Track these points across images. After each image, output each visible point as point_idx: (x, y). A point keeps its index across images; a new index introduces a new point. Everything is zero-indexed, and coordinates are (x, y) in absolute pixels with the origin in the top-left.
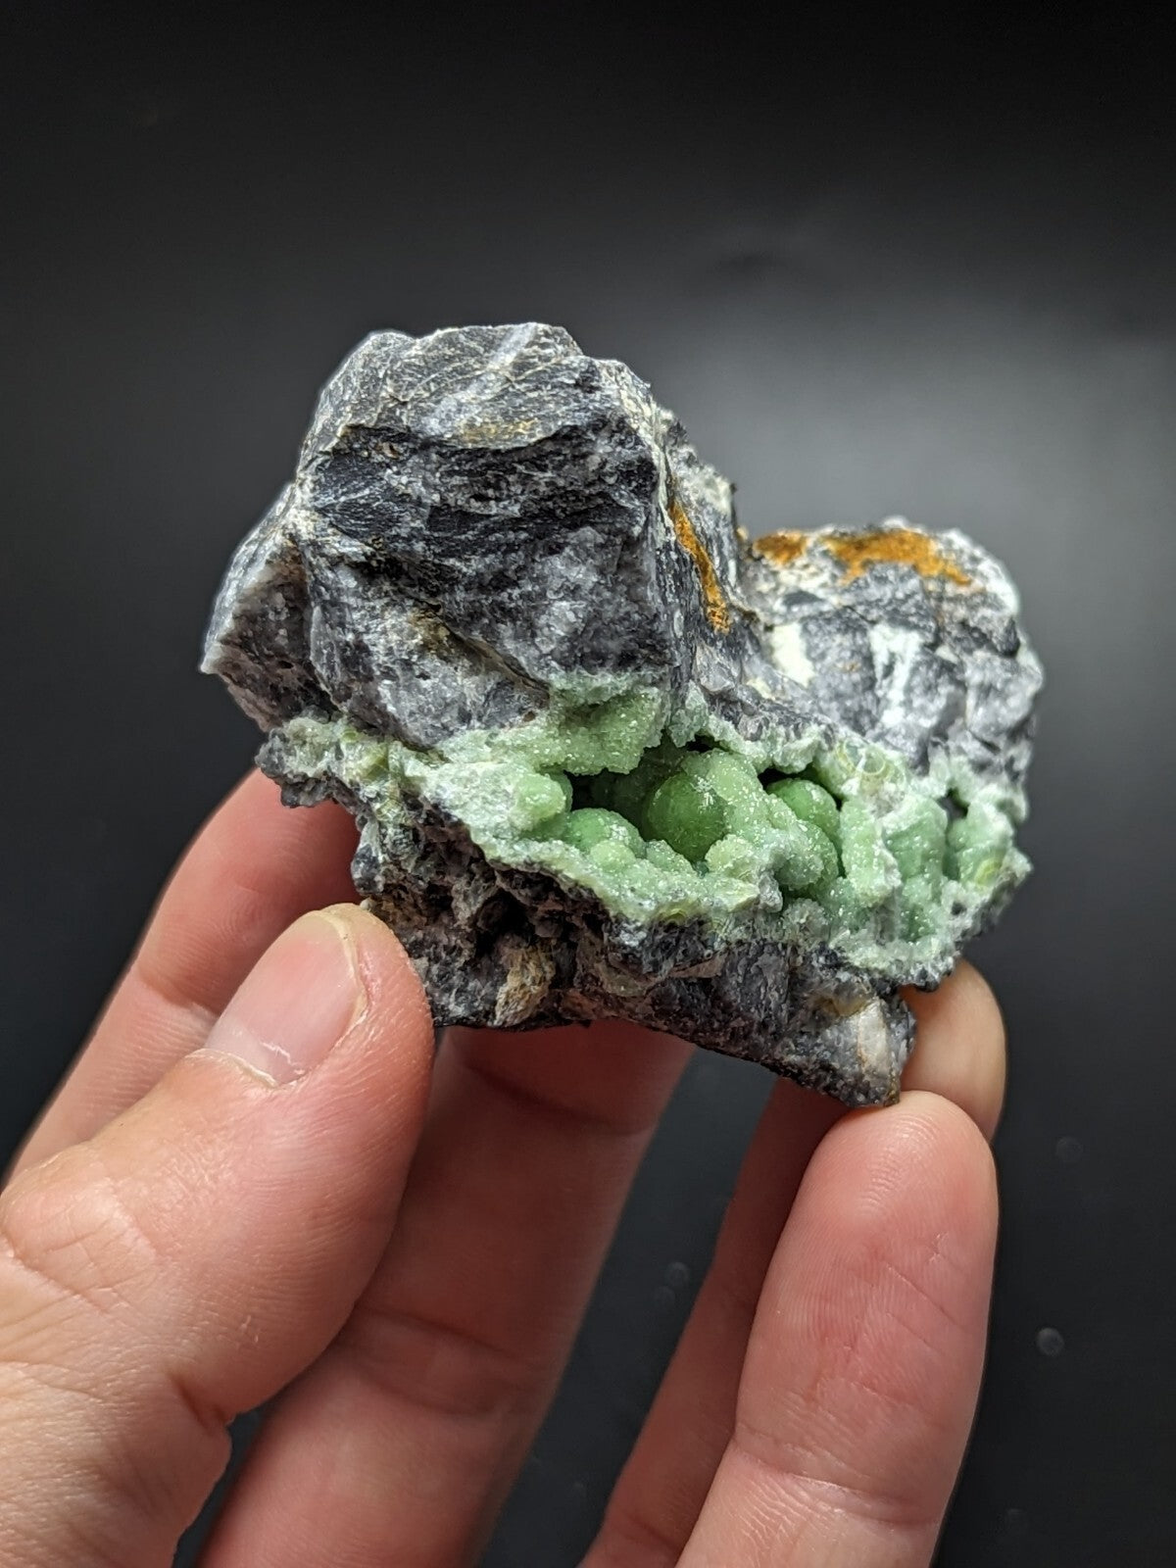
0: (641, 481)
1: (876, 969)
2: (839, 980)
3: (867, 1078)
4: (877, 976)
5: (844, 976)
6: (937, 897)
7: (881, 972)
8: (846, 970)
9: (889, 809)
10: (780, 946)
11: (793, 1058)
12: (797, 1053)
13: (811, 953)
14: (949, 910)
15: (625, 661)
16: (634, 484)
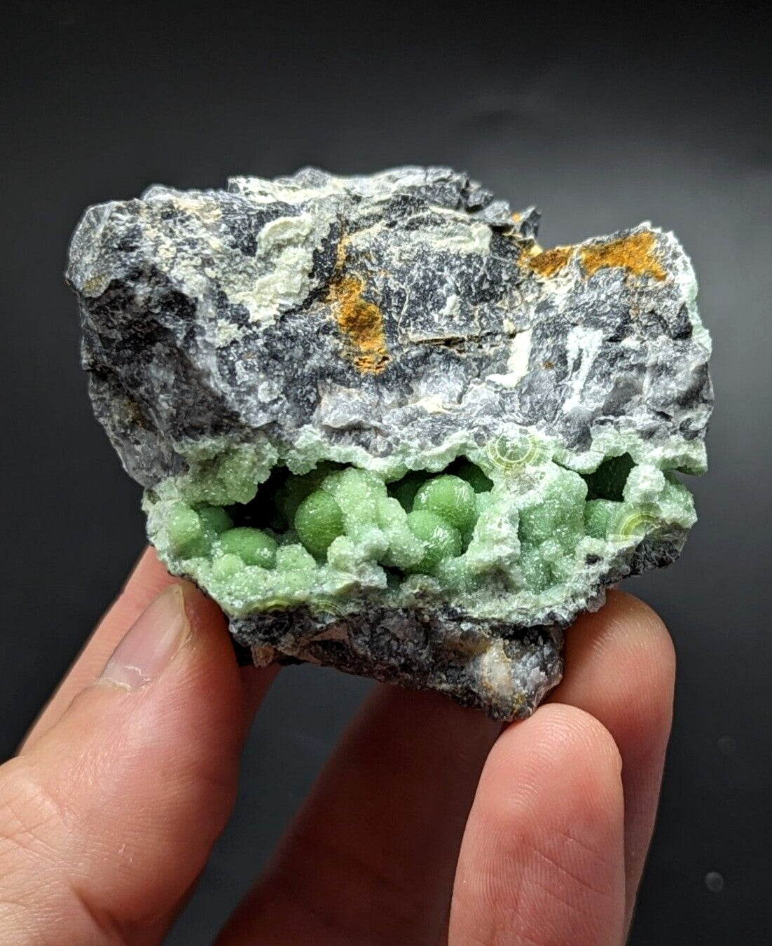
0: (180, 307)
1: (494, 619)
2: (462, 630)
3: (494, 701)
4: (496, 623)
5: (466, 626)
6: (570, 551)
7: (499, 620)
8: (468, 621)
9: (530, 487)
10: (400, 611)
11: (445, 686)
12: (447, 682)
13: (436, 612)
14: (582, 562)
15: (216, 429)
16: (176, 310)
